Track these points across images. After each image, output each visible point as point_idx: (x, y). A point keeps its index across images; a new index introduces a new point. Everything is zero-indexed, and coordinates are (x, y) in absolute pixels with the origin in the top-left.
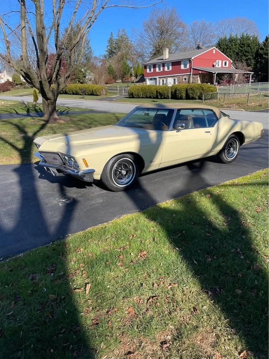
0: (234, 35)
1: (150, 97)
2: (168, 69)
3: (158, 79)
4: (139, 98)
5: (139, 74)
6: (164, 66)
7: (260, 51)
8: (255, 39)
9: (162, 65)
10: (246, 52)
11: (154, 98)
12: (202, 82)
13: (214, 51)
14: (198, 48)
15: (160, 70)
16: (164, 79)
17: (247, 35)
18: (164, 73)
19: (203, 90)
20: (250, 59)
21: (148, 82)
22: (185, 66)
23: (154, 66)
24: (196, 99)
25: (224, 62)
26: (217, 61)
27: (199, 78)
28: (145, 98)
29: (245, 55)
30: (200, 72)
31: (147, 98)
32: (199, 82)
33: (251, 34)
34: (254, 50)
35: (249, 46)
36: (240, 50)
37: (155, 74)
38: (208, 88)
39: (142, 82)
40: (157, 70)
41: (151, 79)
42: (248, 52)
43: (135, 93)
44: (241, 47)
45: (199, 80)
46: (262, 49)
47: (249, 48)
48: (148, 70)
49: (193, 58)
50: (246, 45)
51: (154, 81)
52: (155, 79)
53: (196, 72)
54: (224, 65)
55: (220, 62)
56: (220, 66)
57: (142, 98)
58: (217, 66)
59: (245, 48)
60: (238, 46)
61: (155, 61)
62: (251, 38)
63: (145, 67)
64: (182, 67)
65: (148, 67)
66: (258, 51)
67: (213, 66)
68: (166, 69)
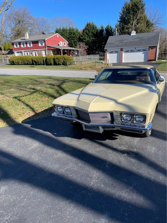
0: (65, 27)
1: (28, 64)
2: (30, 45)
3: (23, 52)
4: (19, 64)
5: (6, 49)
6: (26, 43)
7: (81, 37)
8: (77, 31)
9: (25, 43)
10: (73, 37)
11: (31, 65)
12: (54, 54)
13: (58, 36)
14: (43, 33)
15: (24, 46)
16: (27, 52)
17: (72, 27)
18: (27, 48)
19: (65, 59)
20: (76, 42)
21: (17, 54)
22: (42, 44)
23: (20, 44)
24: (61, 65)
25: (64, 43)
26: (60, 42)
27: (52, 52)
28: (24, 64)
29: (73, 40)
30: (52, 48)
31: (25, 64)
32: (52, 54)
33: (74, 27)
34: (78, 37)
35: (74, 34)
36: (69, 36)
37: (21, 48)
38: (68, 58)
39: (12, 54)
40: (22, 46)
41: (18, 52)
42: (74, 37)
43: (15, 61)
44: (70, 34)
45: (52, 53)
46: (82, 36)
47: (75, 35)
48: (15, 46)
49: (46, 40)
50: (73, 33)
51: (20, 54)
52: (22, 52)
53: (49, 48)
54: (64, 45)
55: (62, 42)
56: (62, 45)
57: (22, 64)
58: (60, 45)
59: (72, 35)
60: (68, 33)
61: (19, 40)
62: (75, 29)
63: (13, 44)
64: (40, 45)
65: (14, 44)
66: (79, 37)
67: (58, 45)
68: (28, 45)
